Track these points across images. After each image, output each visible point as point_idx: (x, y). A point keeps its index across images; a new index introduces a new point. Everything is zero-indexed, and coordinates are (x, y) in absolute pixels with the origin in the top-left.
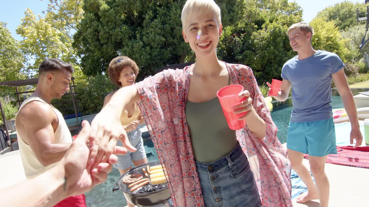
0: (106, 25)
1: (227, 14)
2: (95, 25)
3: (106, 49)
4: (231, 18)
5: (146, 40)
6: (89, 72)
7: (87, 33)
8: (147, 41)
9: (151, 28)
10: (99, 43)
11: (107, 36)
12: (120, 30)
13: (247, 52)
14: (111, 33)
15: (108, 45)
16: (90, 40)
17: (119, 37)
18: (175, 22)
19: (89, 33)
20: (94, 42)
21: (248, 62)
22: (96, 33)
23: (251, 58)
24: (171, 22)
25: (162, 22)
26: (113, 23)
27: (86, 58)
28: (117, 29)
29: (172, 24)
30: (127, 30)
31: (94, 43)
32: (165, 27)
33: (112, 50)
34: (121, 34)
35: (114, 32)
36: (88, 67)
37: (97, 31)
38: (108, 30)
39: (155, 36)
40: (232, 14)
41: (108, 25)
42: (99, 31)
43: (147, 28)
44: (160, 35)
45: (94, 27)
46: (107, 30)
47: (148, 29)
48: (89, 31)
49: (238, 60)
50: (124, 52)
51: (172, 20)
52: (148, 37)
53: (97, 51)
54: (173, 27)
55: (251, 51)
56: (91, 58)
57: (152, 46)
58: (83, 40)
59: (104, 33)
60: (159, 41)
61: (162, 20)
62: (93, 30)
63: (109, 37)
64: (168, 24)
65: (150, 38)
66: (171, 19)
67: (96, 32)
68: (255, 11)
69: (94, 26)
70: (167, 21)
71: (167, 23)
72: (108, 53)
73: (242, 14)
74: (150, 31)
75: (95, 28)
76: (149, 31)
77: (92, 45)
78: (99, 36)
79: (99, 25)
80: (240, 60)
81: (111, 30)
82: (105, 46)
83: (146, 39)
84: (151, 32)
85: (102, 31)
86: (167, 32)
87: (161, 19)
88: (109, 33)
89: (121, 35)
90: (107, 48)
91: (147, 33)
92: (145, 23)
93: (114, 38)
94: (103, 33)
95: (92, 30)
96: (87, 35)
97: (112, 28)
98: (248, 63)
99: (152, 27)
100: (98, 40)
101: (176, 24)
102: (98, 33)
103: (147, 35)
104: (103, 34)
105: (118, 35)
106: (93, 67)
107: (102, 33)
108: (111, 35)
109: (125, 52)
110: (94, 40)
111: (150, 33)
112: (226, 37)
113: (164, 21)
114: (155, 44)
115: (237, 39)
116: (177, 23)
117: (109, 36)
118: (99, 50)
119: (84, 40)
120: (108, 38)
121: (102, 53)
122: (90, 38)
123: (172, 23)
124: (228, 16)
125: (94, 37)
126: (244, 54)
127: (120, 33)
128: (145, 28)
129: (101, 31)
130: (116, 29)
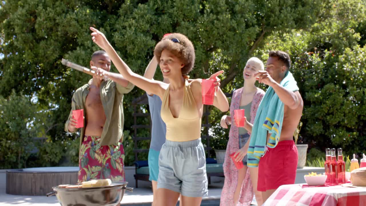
0: (51, 6)
1: (289, 8)
2: (32, 3)
3: (43, 49)
4: (300, 17)
5: (120, 39)
6: (6, 88)
7: (16, 17)
8: (120, 41)
9: (132, 19)
10: (33, 35)
11: (49, 24)
12: (75, 17)
13: (330, 86)
14: (58, 19)
15: (48, 43)
16: (17, 30)
17: (71, 30)
18: (180, 13)
19: (19, 16)
20: (23, 33)
21: (330, 108)
22: (32, 17)
23: (336, 101)
24: (174, 11)
25: (157, 9)
26: (64, 3)
27: (6, 63)
28: (70, 14)
29: (175, 16)
30: (88, 16)
31: (23, 35)
32: (160, 19)
33: (56, 52)
34: (77, 24)
35: (63, 18)
36: (5, 78)
37: (34, 14)
38: (53, 15)
39: (136, 34)
40: (300, 8)
41: (55, 6)
42: (36, 14)
43: (125, 18)
44: (148, 34)
45: (29, 7)
46: (51, 15)
47: (127, 20)
48: (20, 13)
49: (312, 100)
50: (75, 57)
51: (175, 8)
52: (123, 35)
53: (28, 51)
54: (176, 22)
55: (337, 87)
56: (14, 63)
57: (128, 52)
58: (6, 27)
59: (46, 20)
60: (143, 46)
61: (156, 6)
62: (27, 11)
63: (54, 28)
64: (168, 14)
65: (126, 36)
66: (175, 6)
67: (31, 15)
68: (354, 4)
69: (29, 5)
70: (166, 9)
71: (166, 13)
72: (46, 58)
73: (329, 8)
74: (130, 25)
75: (30, 9)
76: (126, 24)
77: (20, 38)
78: (35, 23)
79: (39, 5)
80: (314, 102)
81: (58, 16)
82: (42, 44)
83: (118, 37)
84: (130, 27)
85: (42, 14)
86: (163, 30)
87: (154, 5)
88: (55, 20)
89: (75, 26)
90: (47, 49)
91: (123, 26)
92: (123, 9)
93: (61, 31)
94: (44, 18)
95: (24, 11)
96: (15, 19)
97: (61, 12)
98: (329, 110)
99: (134, 18)
100: (33, 30)
101: (182, 16)
102: (36, 17)
103: (122, 31)
104: (44, 20)
105: (70, 26)
106: (15, 81)
107: (42, 20)
108: (58, 24)
109: (78, 57)
110: (24, 29)
111: (128, 28)
112: (293, 53)
113: (161, 9)
114: (134, 49)
115: (315, 58)
116: (184, 15)
117: (54, 25)
118: (31, 49)
119: (8, 28)
120: (51, 29)
121: (36, 55)
122: (18, 25)
123: (175, 13)
124: (291, 11)
125: (26, 25)
126: (324, 90)
127: (74, 22)
128: (122, 18)
129: (40, 15)
130: (68, 14)
